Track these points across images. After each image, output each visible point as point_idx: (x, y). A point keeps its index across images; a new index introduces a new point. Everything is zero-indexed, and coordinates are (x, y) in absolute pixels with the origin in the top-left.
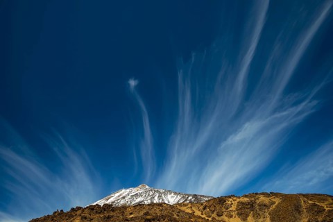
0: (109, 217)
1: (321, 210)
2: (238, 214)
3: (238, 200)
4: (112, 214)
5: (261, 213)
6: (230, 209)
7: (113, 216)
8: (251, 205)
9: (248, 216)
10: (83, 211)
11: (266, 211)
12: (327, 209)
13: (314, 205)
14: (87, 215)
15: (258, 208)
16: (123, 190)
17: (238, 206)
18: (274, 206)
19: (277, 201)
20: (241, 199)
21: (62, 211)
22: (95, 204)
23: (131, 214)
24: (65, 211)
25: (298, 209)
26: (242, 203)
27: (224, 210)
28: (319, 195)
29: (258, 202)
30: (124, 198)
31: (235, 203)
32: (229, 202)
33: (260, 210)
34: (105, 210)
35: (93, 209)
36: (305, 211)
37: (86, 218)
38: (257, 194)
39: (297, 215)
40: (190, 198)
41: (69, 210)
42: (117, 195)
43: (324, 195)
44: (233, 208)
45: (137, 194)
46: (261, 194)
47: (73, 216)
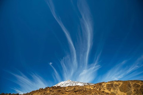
0: (60, 91)
1: (138, 86)
2: (107, 89)
3: (106, 84)
4: (61, 89)
5: (116, 88)
6: (104, 87)
7: (61, 90)
8: (112, 85)
9: (111, 89)
10: (50, 89)
11: (118, 87)
12: (141, 85)
13: (136, 84)
14: (52, 90)
15: (114, 86)
16: (62, 82)
17: (107, 86)
18: (120, 85)
19: (121, 83)
20: (108, 83)
21: (42, 88)
22: (54, 86)
23: (68, 89)
24: (43, 89)
25: (129, 86)
26: (108, 85)
27: (102, 87)
28: (136, 80)
29: (114, 84)
30: (63, 84)
31: (106, 85)
32: (103, 85)
33: (115, 87)
34: (58, 88)
35: (53, 88)
36: (132, 86)
37: (51, 91)
38: (113, 81)
39: (130, 88)
40: (86, 84)
41: (45, 88)
42: (60, 83)
43: (138, 80)
44: (105, 86)
45: (67, 83)
46: (114, 81)
47: (46, 90)
